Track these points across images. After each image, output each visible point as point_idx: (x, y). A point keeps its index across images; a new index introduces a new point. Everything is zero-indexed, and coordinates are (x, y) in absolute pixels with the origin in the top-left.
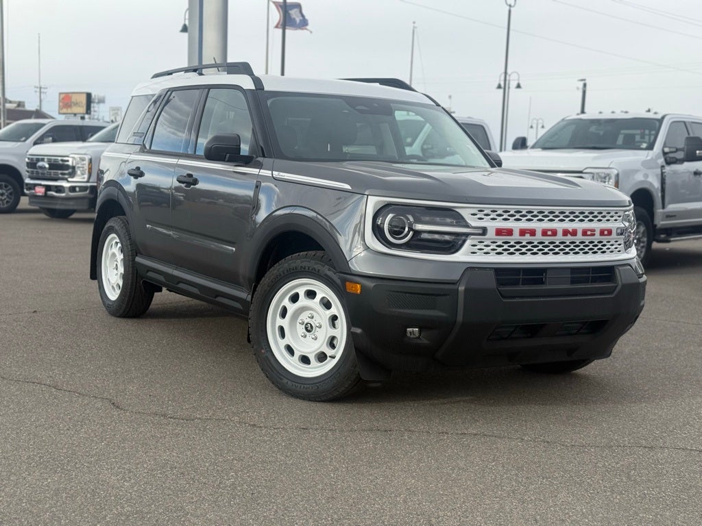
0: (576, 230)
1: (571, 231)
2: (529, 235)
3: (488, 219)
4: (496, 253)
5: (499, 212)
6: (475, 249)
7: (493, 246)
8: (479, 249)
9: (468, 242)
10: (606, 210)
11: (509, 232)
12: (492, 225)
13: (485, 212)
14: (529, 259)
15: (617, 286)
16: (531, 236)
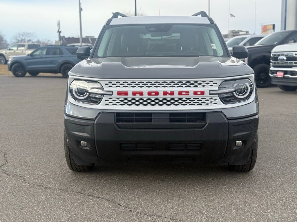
0: (173, 92)
1: (169, 93)
2: (139, 95)
3: (115, 86)
4: (120, 105)
5: (122, 83)
6: (107, 102)
7: (118, 101)
8: (109, 102)
9: (104, 99)
10: (201, 80)
11: (126, 94)
12: (115, 90)
13: (113, 83)
14: (141, 108)
15: (205, 124)
16: (140, 95)
